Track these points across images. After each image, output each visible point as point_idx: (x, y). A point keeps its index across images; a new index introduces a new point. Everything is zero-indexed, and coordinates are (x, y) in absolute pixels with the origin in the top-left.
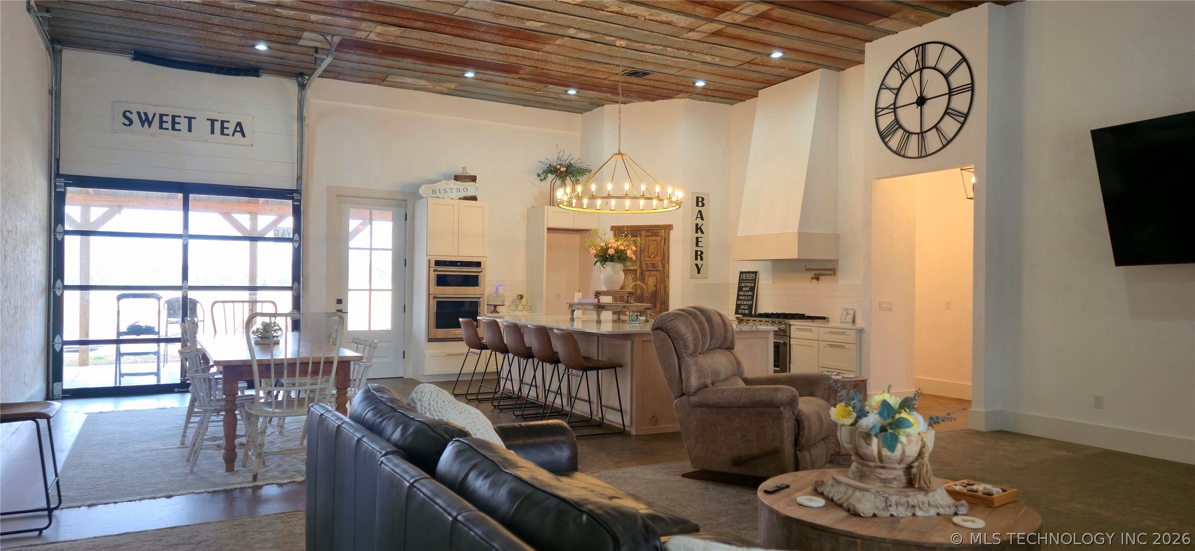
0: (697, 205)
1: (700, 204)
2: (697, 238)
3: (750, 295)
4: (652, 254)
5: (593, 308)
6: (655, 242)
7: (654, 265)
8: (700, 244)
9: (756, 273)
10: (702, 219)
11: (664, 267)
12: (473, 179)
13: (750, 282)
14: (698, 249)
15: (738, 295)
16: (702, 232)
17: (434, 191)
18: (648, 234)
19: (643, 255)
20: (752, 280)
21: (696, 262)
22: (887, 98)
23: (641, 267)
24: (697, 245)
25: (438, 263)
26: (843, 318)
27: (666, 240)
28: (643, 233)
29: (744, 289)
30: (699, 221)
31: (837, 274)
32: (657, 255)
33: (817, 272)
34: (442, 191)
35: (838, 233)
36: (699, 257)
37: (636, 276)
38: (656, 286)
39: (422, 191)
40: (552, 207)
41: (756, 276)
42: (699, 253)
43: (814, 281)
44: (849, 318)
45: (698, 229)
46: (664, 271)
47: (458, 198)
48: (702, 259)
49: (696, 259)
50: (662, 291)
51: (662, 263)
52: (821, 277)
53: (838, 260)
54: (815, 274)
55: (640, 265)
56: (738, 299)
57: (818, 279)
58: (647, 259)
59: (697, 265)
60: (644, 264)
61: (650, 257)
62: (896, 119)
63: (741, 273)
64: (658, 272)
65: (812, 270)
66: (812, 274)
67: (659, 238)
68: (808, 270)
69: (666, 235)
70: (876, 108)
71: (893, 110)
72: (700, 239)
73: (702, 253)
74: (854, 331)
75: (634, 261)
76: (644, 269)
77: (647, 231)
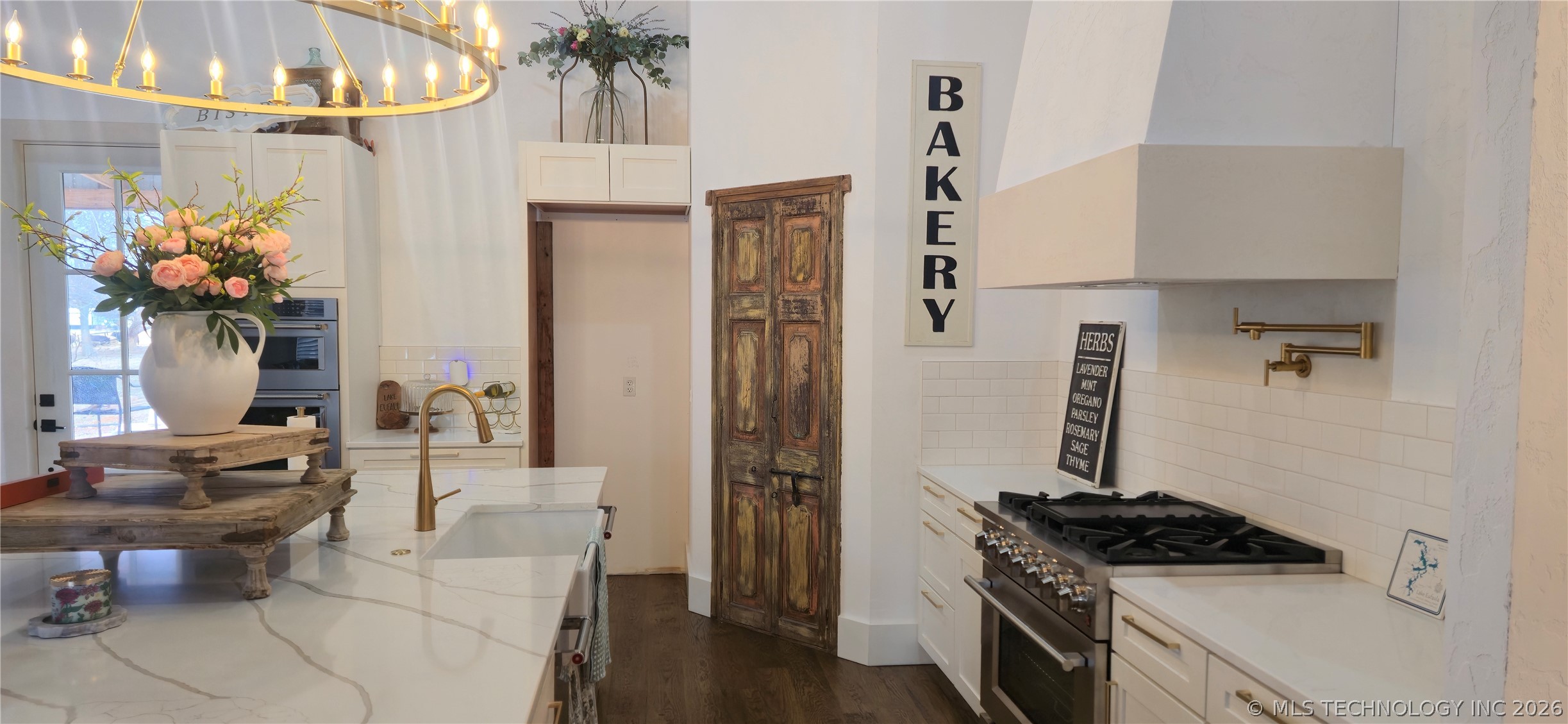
0: (934, 105)
1: (946, 101)
2: (933, 217)
3: (1095, 409)
4: (799, 270)
6: (807, 234)
7: (803, 306)
8: (943, 235)
9: (1114, 329)
10: (953, 150)
11: (827, 312)
13: (1102, 360)
14: (933, 250)
15: (1071, 405)
16: (953, 195)
18: (788, 209)
19: (777, 275)
20: (1104, 355)
21: (929, 294)
23: (773, 311)
24: (932, 239)
26: (1401, 579)
27: (834, 224)
28: (779, 207)
29: (1084, 384)
30: (942, 160)
31: (1384, 349)
32: (812, 274)
33: (1300, 339)
35: (1396, 145)
36: (939, 279)
37: (764, 339)
38: (809, 371)
41: (1118, 340)
42: (940, 264)
43: (1289, 378)
44: (1430, 590)
45: (935, 183)
46: (828, 324)
47: (256, 128)
48: (950, 283)
49: (929, 283)
50: (824, 387)
51: (824, 300)
52: (1317, 361)
53: (1387, 286)
54: (1290, 348)
55: (771, 305)
56: (1069, 419)
57: (1303, 368)
58: (789, 286)
59: (931, 305)
60: (780, 302)
61: (794, 281)
63: (1084, 328)
64: (814, 328)
65: (1262, 329)
66: (1273, 347)
67: (816, 222)
68: (1243, 328)
69: (834, 211)
72: (943, 220)
73: (951, 263)
75: (755, 288)
76: (780, 318)
77: (788, 200)
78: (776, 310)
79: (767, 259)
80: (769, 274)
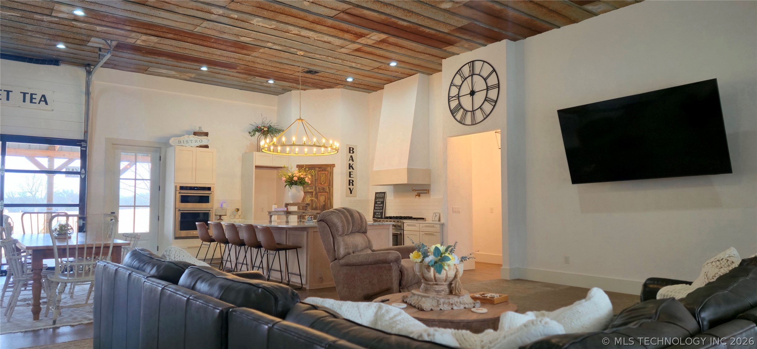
0: (350, 152)
1: (351, 152)
2: (350, 172)
3: (381, 207)
4: (322, 182)
5: (284, 214)
6: (324, 175)
7: (323, 189)
8: (352, 176)
9: (384, 193)
10: (353, 161)
11: (329, 190)
12: (206, 134)
13: (381, 199)
14: (350, 179)
15: (375, 207)
16: (353, 169)
17: (180, 142)
18: (320, 170)
19: (317, 182)
20: (383, 197)
21: (350, 187)
22: (454, 92)
23: (315, 190)
24: (350, 177)
25: (182, 188)
26: (434, 218)
27: (331, 173)
28: (317, 169)
29: (378, 203)
30: (351, 162)
31: (429, 192)
32: (325, 183)
33: (419, 192)
34: (185, 142)
35: (430, 169)
36: (351, 184)
37: (313, 196)
38: (325, 202)
39: (171, 142)
40: (258, 152)
41: (385, 195)
42: (351, 181)
43: (417, 197)
44: (437, 218)
45: (350, 167)
46: (330, 192)
47: (196, 146)
48: (353, 185)
49: (349, 185)
50: (329, 205)
51: (329, 188)
52: (421, 194)
53: (429, 185)
54: (418, 193)
55: (315, 188)
56: (374, 209)
57: (419, 196)
58: (320, 185)
59: (350, 189)
60: (317, 188)
61: (321, 184)
62: (459, 103)
63: (376, 193)
64: (326, 193)
65: (416, 190)
66: (416, 193)
67: (327, 172)
68: (413, 190)
69: (331, 170)
70: (449, 97)
71: (457, 98)
72: (351, 173)
73: (353, 181)
74: (439, 225)
75: (310, 185)
76: (317, 191)
77: (320, 168)
78: (316, 190)
79: (314, 179)
80: (314, 182)
